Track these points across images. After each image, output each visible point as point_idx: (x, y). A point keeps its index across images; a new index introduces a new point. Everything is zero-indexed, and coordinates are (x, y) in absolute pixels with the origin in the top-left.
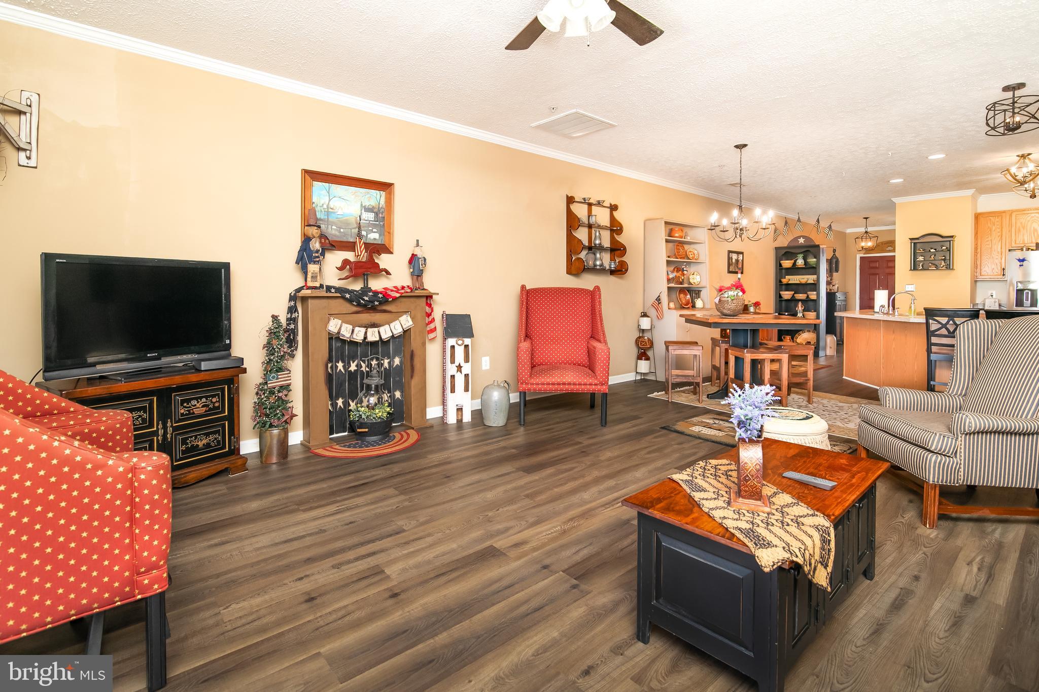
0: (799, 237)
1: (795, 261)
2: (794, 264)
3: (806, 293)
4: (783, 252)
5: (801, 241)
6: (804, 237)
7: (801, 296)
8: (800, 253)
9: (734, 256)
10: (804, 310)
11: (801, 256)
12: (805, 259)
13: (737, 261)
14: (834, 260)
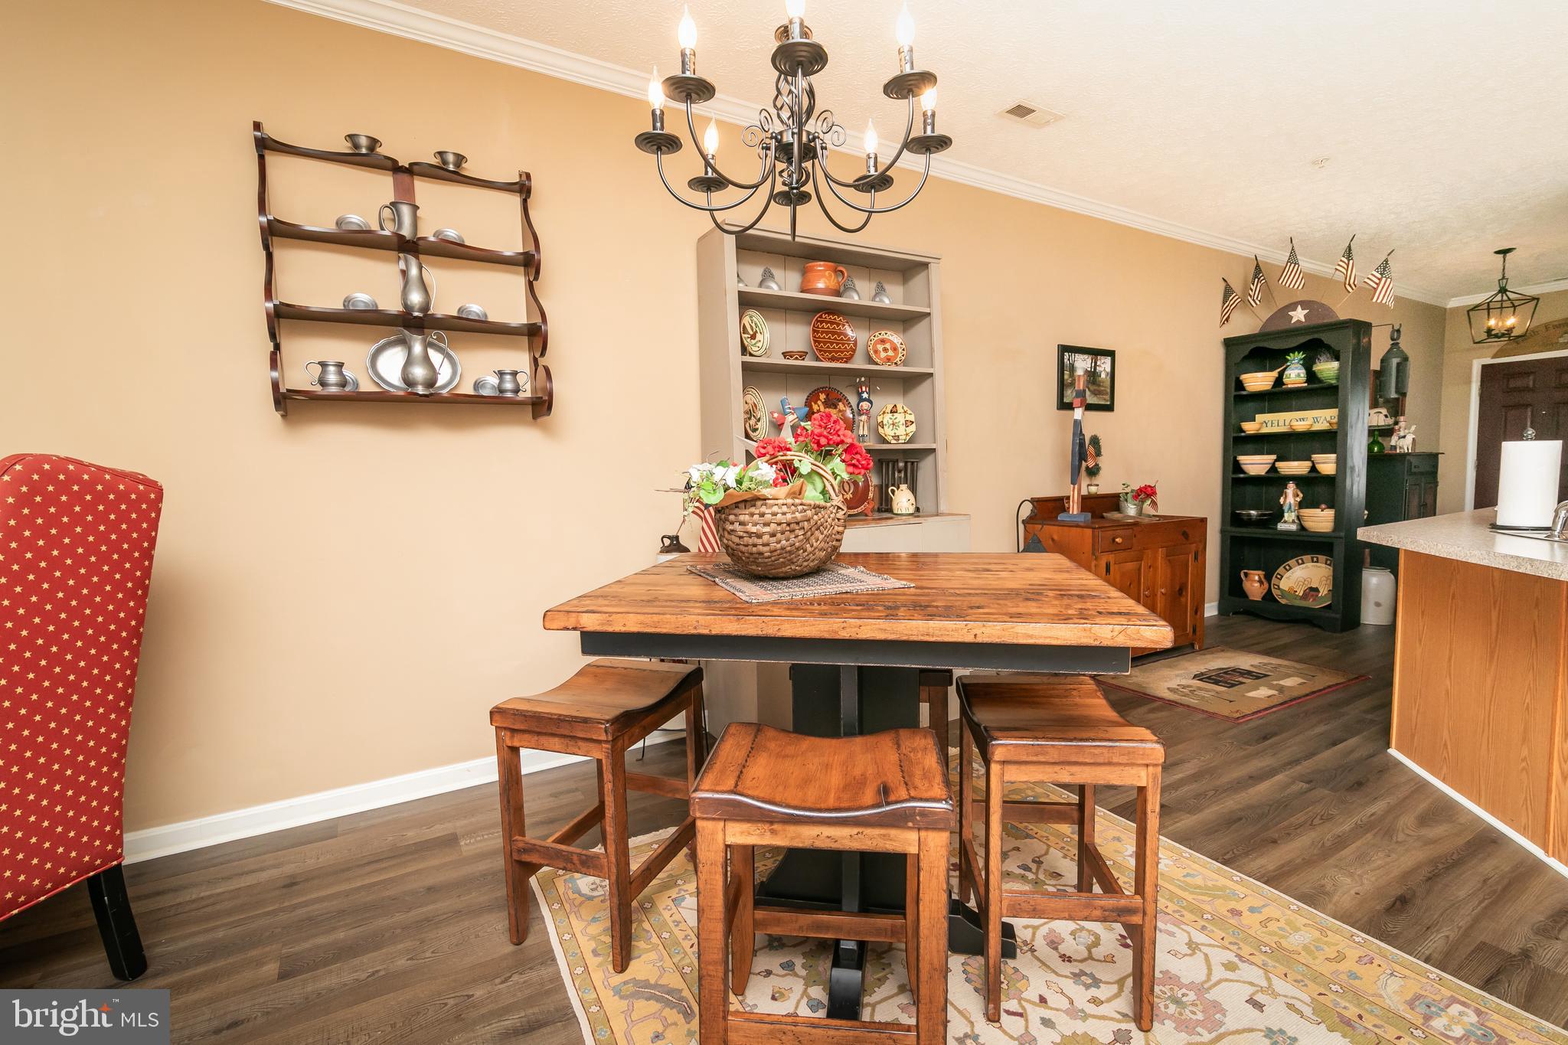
0: (1293, 306)
1: (1281, 374)
2: (1279, 381)
3: (1309, 459)
4: (1246, 350)
5: (1299, 315)
6: (1304, 304)
7: (1296, 467)
8: (1293, 350)
9: (1082, 363)
10: (1302, 505)
11: (1296, 358)
12: (1308, 365)
13: (1092, 375)
14: (1395, 361)
